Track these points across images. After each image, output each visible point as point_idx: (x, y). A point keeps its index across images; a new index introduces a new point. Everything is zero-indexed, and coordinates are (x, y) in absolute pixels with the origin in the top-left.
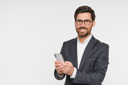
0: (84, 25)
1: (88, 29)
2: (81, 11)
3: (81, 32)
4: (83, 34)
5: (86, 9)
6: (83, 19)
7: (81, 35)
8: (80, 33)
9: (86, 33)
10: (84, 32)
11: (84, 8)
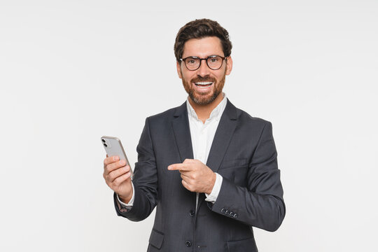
0: (206, 72)
1: (218, 81)
2: (195, 34)
3: (199, 93)
4: (206, 97)
5: (207, 26)
6: (203, 55)
7: (200, 100)
8: (197, 95)
9: (212, 93)
10: (209, 92)
11: (201, 25)
